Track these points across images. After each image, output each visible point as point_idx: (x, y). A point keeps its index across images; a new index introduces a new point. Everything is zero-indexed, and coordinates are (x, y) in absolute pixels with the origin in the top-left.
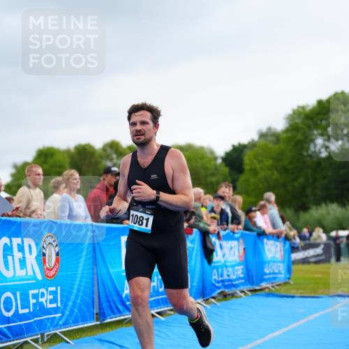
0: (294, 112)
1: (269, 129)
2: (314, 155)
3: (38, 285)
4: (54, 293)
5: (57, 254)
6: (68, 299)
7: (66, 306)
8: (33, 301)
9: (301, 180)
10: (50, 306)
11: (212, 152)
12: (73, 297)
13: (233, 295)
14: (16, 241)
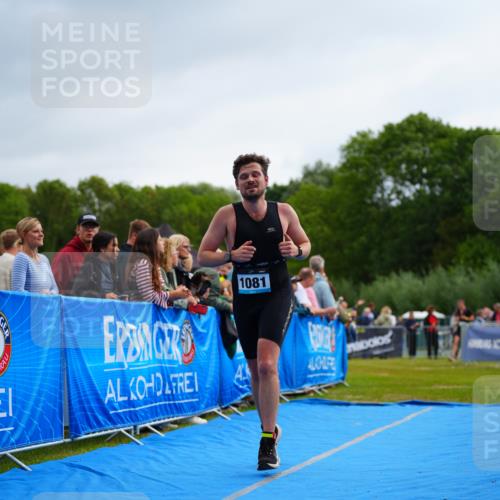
0: (354, 140)
1: (319, 164)
2: (381, 203)
4: (3, 397)
5: (7, 340)
6: (24, 406)
9: (363, 239)
12: (31, 403)
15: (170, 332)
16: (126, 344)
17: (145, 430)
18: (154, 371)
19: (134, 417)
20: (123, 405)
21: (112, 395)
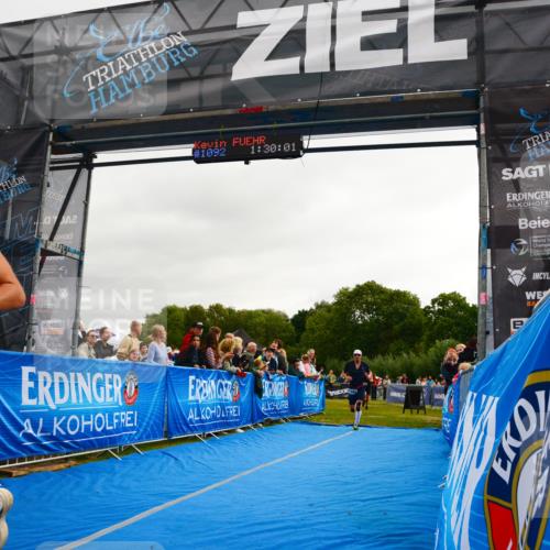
0: (341, 292)
1: (323, 303)
2: (353, 322)
3: (120, 409)
4: (132, 416)
5: (136, 387)
6: (143, 421)
7: (140, 425)
8: (116, 421)
10: (128, 425)
11: (286, 316)
12: (147, 419)
13: (277, 422)
14: (108, 376)
15: (226, 385)
16: (201, 390)
17: (209, 435)
18: (217, 404)
19: (203, 428)
20: (197, 422)
21: (192, 416)
